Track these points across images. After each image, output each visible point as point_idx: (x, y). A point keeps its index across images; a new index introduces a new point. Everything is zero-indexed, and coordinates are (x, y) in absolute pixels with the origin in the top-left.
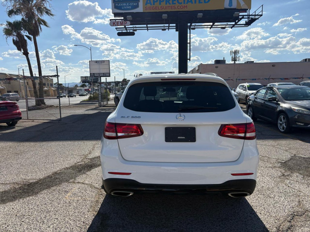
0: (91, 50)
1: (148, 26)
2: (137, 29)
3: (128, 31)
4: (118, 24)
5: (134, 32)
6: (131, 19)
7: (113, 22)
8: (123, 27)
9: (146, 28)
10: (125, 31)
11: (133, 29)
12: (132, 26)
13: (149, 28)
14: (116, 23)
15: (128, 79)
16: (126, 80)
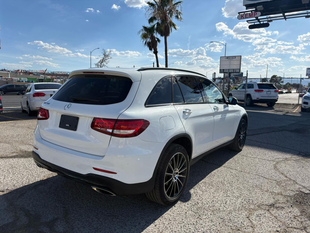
0: (226, 46)
1: (286, 14)
2: (272, 19)
3: (262, 23)
4: (246, 17)
5: (269, 23)
6: (262, 9)
7: (241, 15)
8: (254, 19)
9: (283, 17)
10: (258, 23)
11: (267, 20)
12: (265, 17)
13: (287, 17)
14: (244, 16)
15: (278, 76)
16: (276, 77)
